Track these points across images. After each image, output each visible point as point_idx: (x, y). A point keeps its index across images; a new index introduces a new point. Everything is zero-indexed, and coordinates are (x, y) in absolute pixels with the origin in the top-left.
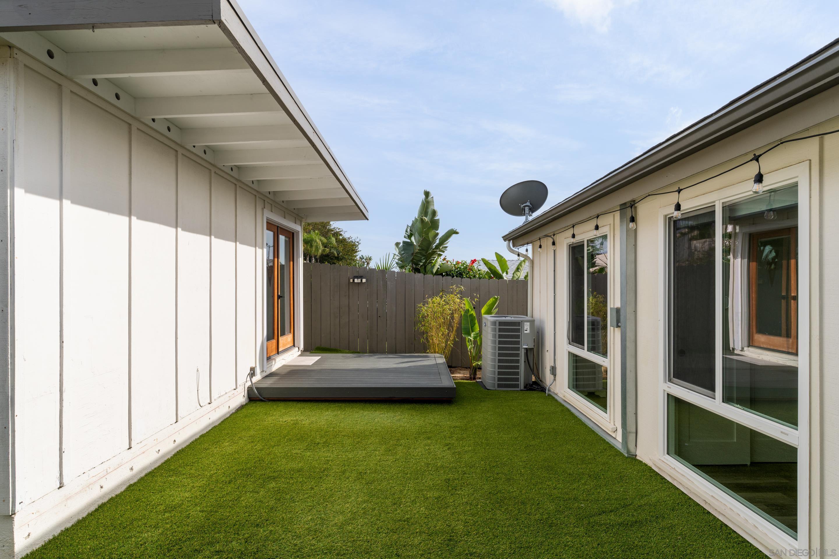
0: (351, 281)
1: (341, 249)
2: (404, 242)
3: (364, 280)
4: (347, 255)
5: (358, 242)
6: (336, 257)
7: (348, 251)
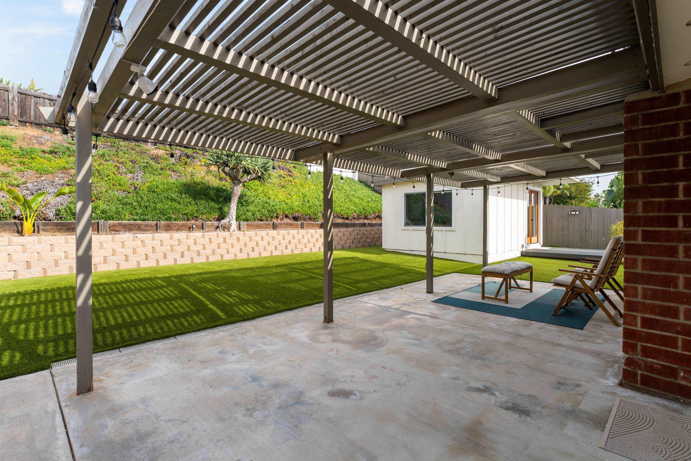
0: (570, 213)
1: (573, 190)
2: (608, 190)
3: (577, 213)
4: (579, 194)
5: (592, 182)
6: (568, 197)
7: (581, 191)
